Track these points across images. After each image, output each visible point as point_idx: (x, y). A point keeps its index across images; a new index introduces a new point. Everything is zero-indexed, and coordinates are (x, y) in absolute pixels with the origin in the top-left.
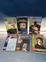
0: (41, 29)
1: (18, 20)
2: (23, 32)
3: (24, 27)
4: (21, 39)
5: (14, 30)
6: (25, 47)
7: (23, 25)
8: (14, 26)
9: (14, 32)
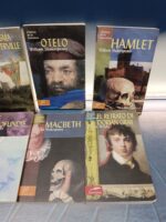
0: (152, 89)
1: (32, 42)
2: (65, 103)
3: (69, 79)
4: (42, 138)
5: (16, 91)
6: (61, 181)
7: (64, 69)
8: (13, 71)
9: (15, 102)
